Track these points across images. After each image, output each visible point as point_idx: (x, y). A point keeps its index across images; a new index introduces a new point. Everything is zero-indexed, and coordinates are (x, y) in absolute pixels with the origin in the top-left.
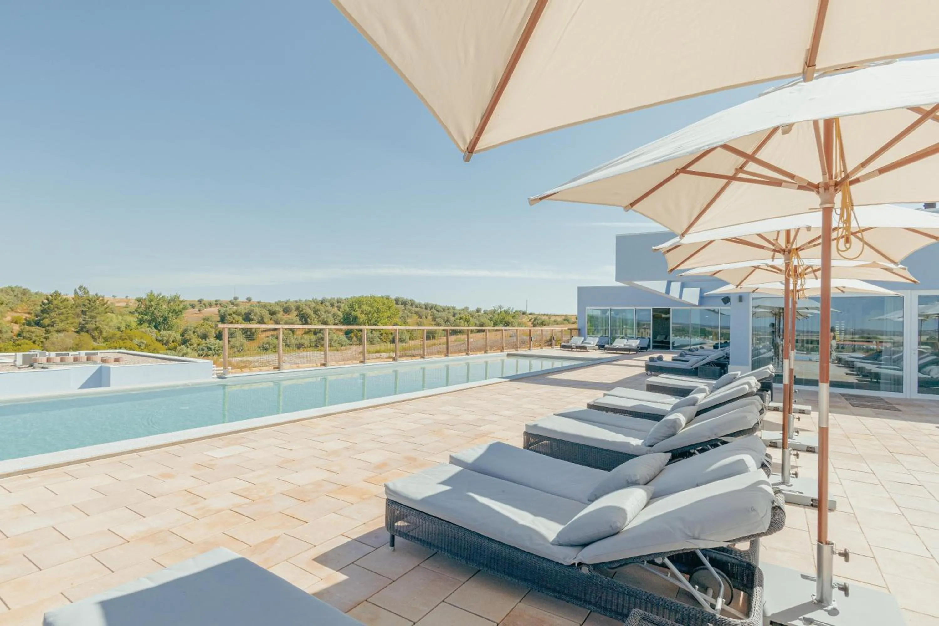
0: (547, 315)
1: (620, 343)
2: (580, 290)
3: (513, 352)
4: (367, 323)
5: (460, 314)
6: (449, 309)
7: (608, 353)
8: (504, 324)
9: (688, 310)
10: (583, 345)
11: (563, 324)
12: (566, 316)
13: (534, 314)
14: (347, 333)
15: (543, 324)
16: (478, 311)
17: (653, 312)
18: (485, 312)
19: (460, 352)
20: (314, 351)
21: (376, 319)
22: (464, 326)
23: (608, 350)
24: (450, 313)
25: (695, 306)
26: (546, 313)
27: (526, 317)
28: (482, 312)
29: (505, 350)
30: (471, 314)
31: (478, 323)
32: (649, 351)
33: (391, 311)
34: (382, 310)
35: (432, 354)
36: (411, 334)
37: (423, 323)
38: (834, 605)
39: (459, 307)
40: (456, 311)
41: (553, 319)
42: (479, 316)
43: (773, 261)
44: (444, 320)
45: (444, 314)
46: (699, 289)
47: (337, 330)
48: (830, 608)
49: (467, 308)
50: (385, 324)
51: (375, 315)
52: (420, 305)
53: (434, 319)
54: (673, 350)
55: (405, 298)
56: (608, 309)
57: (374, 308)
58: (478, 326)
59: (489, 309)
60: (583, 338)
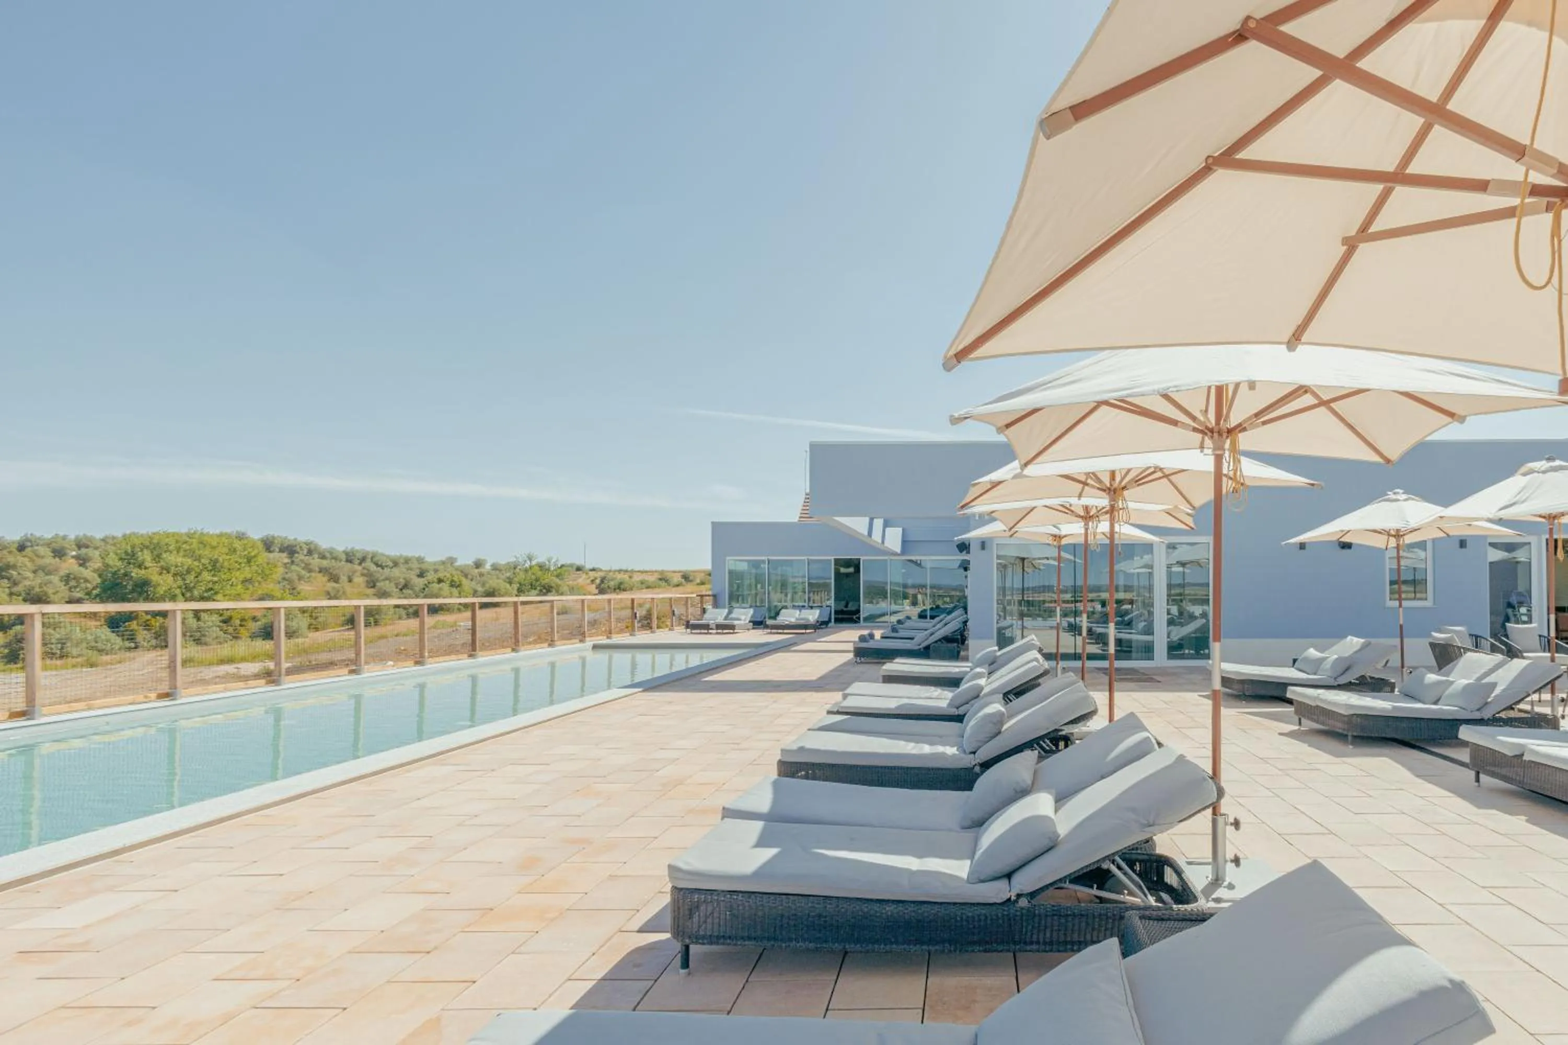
0: (626, 571)
1: (789, 616)
2: (716, 526)
3: (603, 640)
4: (180, 597)
5: (436, 571)
6: (407, 561)
7: (771, 633)
8: (541, 591)
9: (886, 560)
10: (727, 622)
11: (659, 587)
12: (662, 572)
13: (601, 570)
14: (115, 623)
15: (620, 588)
16: (478, 564)
17: (835, 564)
18: (495, 568)
19: (450, 650)
20: (11, 670)
21: (210, 585)
22: (451, 596)
23: (771, 629)
24: (411, 569)
25: (895, 554)
26: (624, 568)
27: (584, 576)
28: (488, 566)
29: (587, 639)
30: (462, 572)
31: (480, 589)
32: (830, 627)
33: (254, 568)
34: (226, 564)
35: (380, 658)
36: (311, 616)
37: (344, 593)
38: (1228, 880)
39: (432, 557)
40: (424, 566)
41: (637, 578)
42: (481, 575)
43: (1079, 499)
44: (397, 585)
45: (396, 572)
46: (901, 529)
47: (85, 615)
48: (1226, 884)
49: (452, 560)
50: (238, 597)
51: (206, 576)
52: (331, 553)
53: (372, 584)
54: (865, 624)
55: (291, 537)
56: (763, 562)
57: (203, 561)
58: (482, 596)
59: (503, 562)
60: (726, 611)
